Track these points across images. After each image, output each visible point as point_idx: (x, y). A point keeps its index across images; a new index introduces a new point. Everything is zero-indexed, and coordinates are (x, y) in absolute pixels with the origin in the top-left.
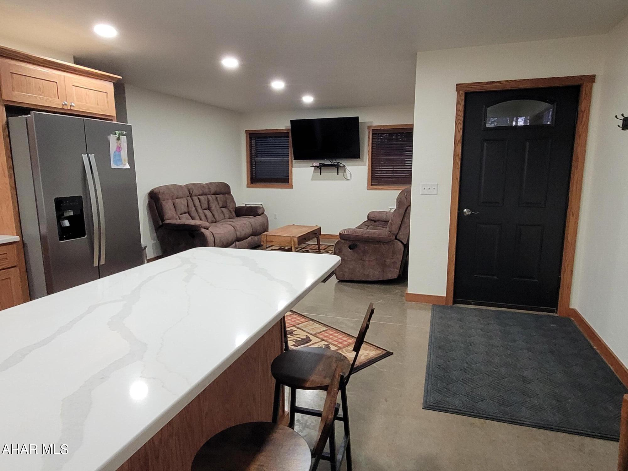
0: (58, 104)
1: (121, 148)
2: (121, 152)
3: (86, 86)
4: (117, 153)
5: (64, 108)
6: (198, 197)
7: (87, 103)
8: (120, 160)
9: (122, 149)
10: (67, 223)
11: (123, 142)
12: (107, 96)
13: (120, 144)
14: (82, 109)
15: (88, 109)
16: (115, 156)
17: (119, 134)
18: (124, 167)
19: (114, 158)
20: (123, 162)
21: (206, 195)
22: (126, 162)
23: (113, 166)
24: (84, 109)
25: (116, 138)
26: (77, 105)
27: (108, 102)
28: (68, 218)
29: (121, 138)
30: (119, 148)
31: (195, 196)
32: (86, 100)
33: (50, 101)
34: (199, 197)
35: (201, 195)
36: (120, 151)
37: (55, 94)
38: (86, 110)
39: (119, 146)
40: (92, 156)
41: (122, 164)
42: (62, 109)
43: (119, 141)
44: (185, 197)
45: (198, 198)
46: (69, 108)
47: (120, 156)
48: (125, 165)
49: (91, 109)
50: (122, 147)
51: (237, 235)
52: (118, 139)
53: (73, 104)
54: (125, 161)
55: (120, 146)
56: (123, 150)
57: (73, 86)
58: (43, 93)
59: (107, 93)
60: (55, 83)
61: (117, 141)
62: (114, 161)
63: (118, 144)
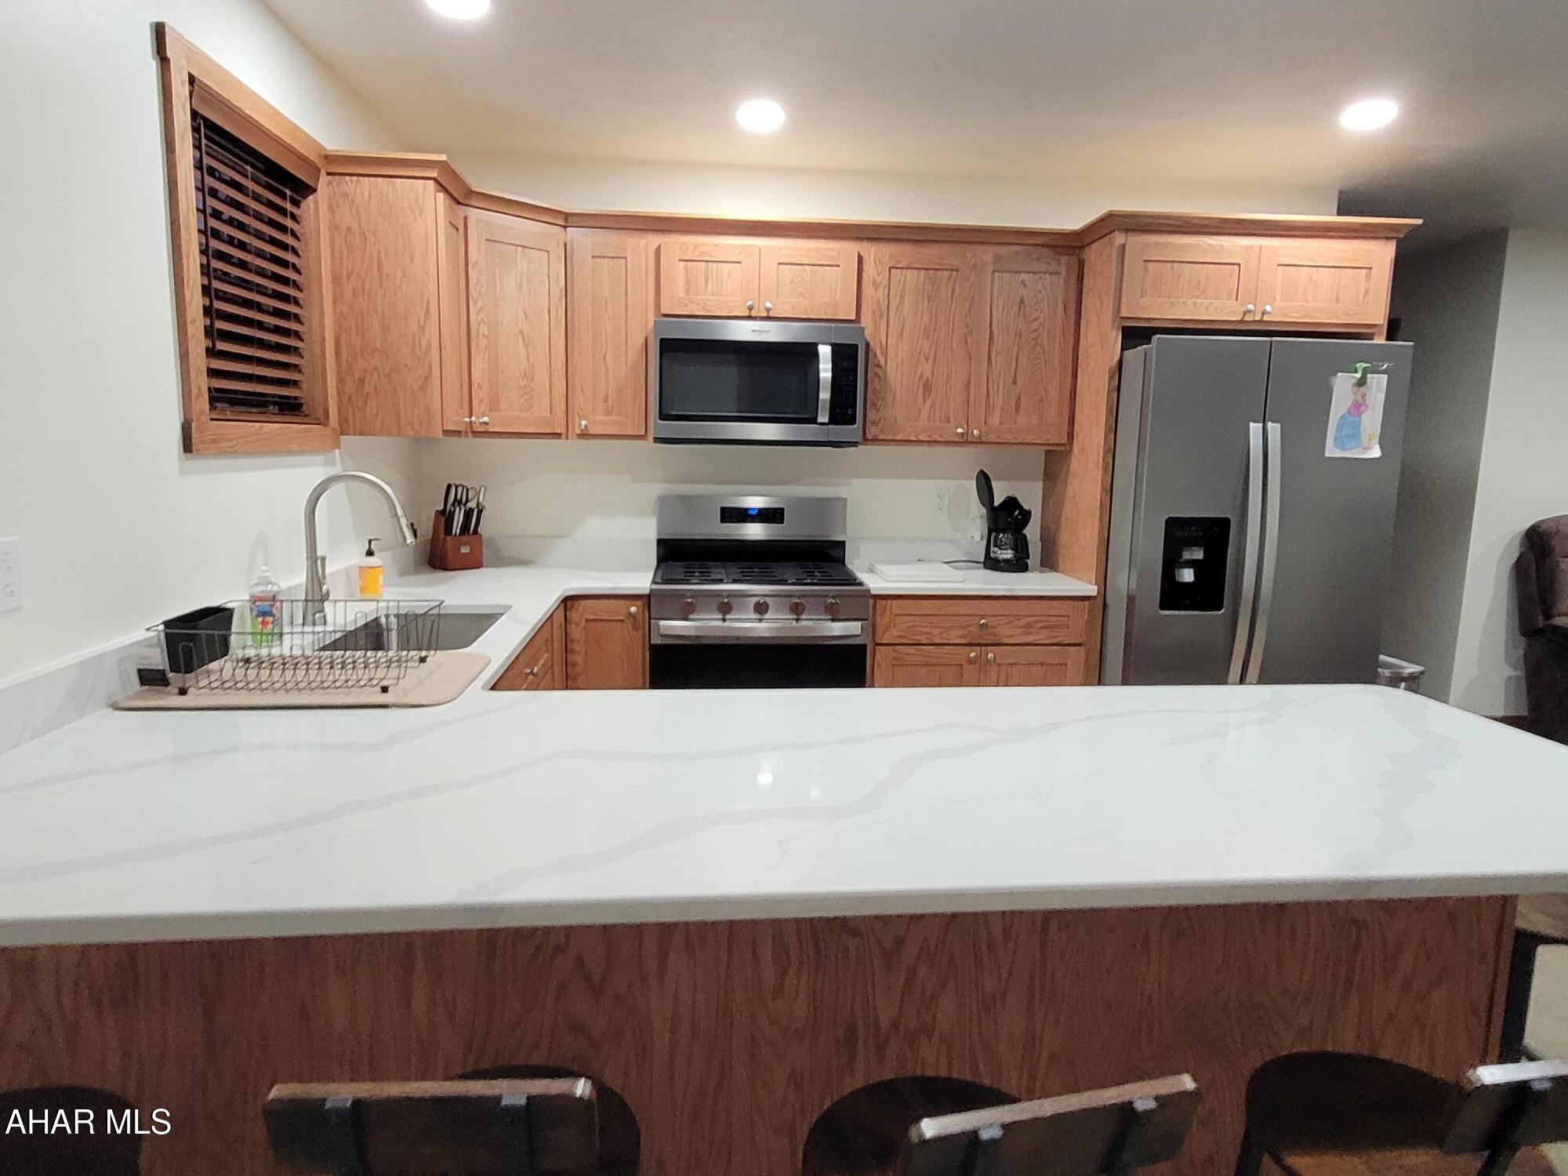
0: (1233, 313)
1: (1365, 405)
2: (1363, 415)
3: (1312, 261)
4: (1350, 419)
5: (1246, 319)
7: (1307, 301)
8: (1355, 436)
9: (1366, 410)
10: (1187, 575)
11: (1374, 389)
12: (1368, 276)
13: (1363, 396)
14: (1291, 317)
15: (1306, 316)
16: (1341, 425)
17: (1365, 371)
18: (1363, 453)
19: (1339, 428)
20: (1365, 441)
22: (1372, 443)
23: (1331, 451)
24: (1297, 317)
25: (1354, 381)
26: (1277, 310)
27: (1367, 292)
28: (1192, 564)
29: (1368, 381)
30: (1358, 407)
32: (1305, 295)
33: (1216, 309)
36: (1359, 415)
37: (1231, 291)
38: (1300, 317)
39: (1360, 399)
40: (1274, 428)
41: (1358, 447)
42: (1241, 322)
43: (1363, 388)
46: (1258, 318)
47: (1357, 426)
48: (1368, 449)
49: (1315, 314)
50: (1370, 402)
52: (1361, 382)
53: (1268, 308)
54: (1370, 440)
55: (1365, 400)
56: (1369, 412)
57: (1279, 265)
58: (1203, 292)
59: (1371, 268)
60: (1236, 266)
61: (1355, 389)
62: (1336, 439)
63: (1360, 395)
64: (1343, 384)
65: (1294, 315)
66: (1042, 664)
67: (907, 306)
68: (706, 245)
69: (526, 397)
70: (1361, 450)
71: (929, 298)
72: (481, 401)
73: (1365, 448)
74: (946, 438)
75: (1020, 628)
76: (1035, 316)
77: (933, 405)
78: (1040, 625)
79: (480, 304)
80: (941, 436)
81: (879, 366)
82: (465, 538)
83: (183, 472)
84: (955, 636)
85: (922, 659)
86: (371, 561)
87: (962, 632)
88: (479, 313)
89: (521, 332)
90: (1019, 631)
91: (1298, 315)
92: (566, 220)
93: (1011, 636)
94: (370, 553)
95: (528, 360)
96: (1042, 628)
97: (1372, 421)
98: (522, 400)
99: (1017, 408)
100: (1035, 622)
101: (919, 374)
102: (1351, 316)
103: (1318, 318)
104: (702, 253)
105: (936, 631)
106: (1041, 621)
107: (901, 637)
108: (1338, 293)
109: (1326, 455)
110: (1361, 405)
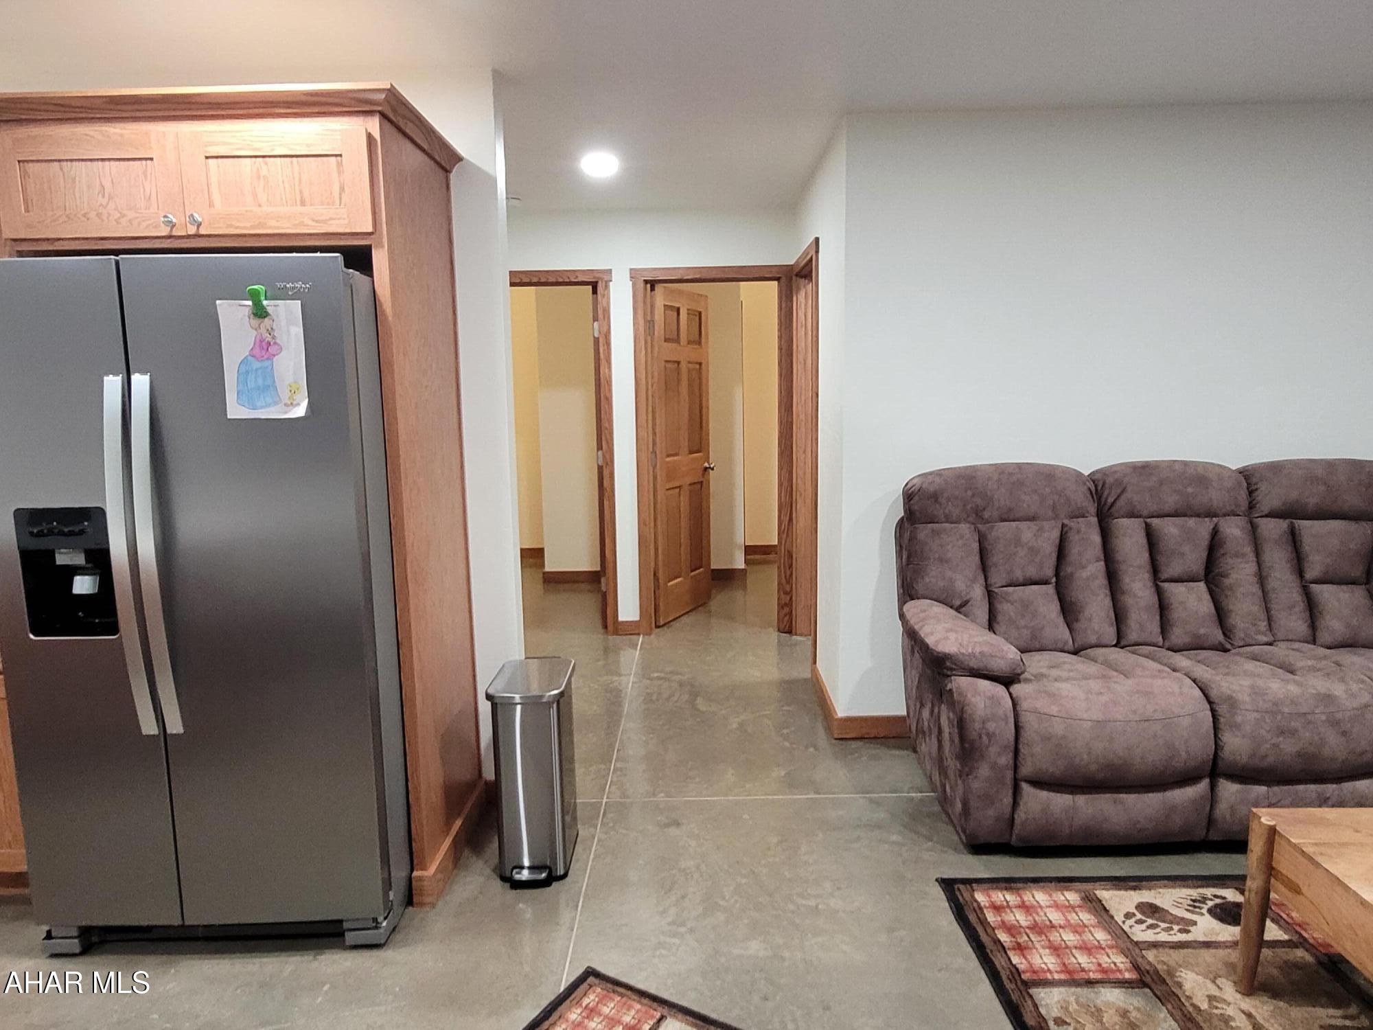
1: (275, 343)
2: (276, 358)
3: (257, 149)
4: (256, 365)
6: (1148, 520)
7: (260, 206)
8: (269, 387)
9: (275, 350)
11: (283, 323)
12: (340, 165)
13: (270, 331)
14: (237, 228)
15: (261, 225)
16: (243, 374)
19: (242, 379)
20: (284, 394)
21: (1211, 514)
23: (236, 410)
24: (245, 228)
25: (247, 311)
26: (216, 219)
27: (342, 189)
30: (266, 348)
31: (1131, 515)
32: (255, 196)
33: (130, 221)
34: (1155, 522)
35: (1176, 514)
36: (270, 359)
37: (149, 196)
38: (252, 227)
39: (269, 338)
40: (140, 382)
41: (275, 403)
43: (264, 320)
44: (1056, 517)
45: (1148, 526)
47: (269, 374)
49: (273, 223)
50: (282, 339)
51: (1218, 746)
52: (259, 313)
53: (197, 218)
55: (274, 337)
56: (283, 352)
57: (207, 158)
58: (110, 198)
59: (341, 155)
60: (149, 162)
61: (255, 322)
62: (238, 392)
63: (263, 330)
64: (232, 316)
65: (242, 225)
70: (280, 407)
73: (286, 405)
91: (248, 225)
97: (291, 364)
102: (325, 222)
103: (278, 228)
108: (301, 192)
109: (229, 417)
110: (269, 344)
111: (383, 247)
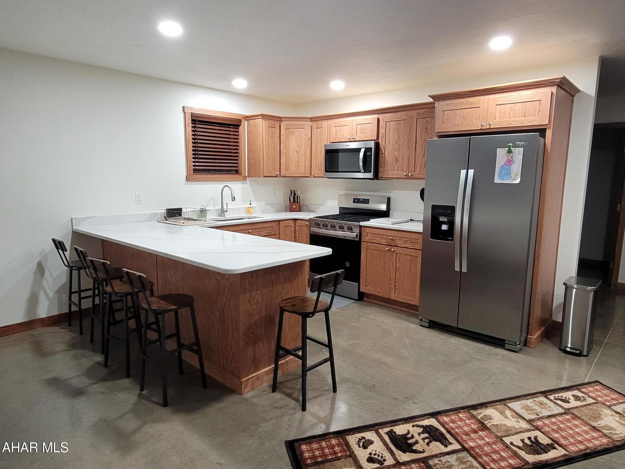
0: (478, 126)
1: (513, 161)
2: (512, 165)
3: (513, 101)
4: (506, 167)
5: (483, 128)
7: (510, 118)
8: (509, 174)
10: (446, 227)
11: (517, 154)
12: (540, 103)
13: (512, 157)
14: (502, 125)
15: (510, 124)
18: (513, 182)
19: (501, 171)
20: (513, 176)
22: (517, 177)
23: (497, 180)
25: (506, 151)
26: (497, 123)
27: (539, 111)
29: (513, 151)
30: (510, 162)
32: (510, 115)
36: (510, 165)
37: (477, 118)
38: (507, 125)
39: (511, 159)
40: (470, 171)
41: (510, 178)
42: (481, 129)
43: (511, 154)
47: (509, 170)
49: (514, 123)
50: (516, 159)
52: (510, 152)
53: (491, 123)
54: (516, 175)
55: (513, 159)
56: (515, 164)
57: (496, 105)
58: (466, 119)
59: (541, 100)
60: (479, 108)
61: (507, 155)
62: (499, 175)
63: (510, 157)
64: (501, 153)
65: (504, 124)
66: (410, 255)
67: (391, 133)
68: (340, 121)
69: (297, 167)
70: (511, 180)
71: (397, 130)
72: (284, 168)
73: (513, 179)
74: (402, 176)
75: (403, 242)
76: (431, 132)
77: (398, 165)
78: (410, 241)
79: (284, 144)
80: (400, 176)
81: (383, 154)
82: (294, 204)
83: (186, 184)
84: (383, 241)
85: (374, 248)
86: (251, 206)
87: (386, 240)
88: (283, 147)
89: (296, 150)
90: (402, 243)
91: (506, 124)
92: (311, 120)
93: (400, 244)
94: (250, 204)
95: (298, 157)
96: (411, 243)
97: (517, 167)
98: (296, 168)
99: (425, 166)
100: (408, 240)
101: (394, 155)
102: (532, 122)
103: (515, 125)
104: (339, 124)
105: (378, 239)
106: (410, 240)
107: (370, 240)
108: (525, 113)
109: (495, 182)
110: (511, 161)
111: (551, 128)
